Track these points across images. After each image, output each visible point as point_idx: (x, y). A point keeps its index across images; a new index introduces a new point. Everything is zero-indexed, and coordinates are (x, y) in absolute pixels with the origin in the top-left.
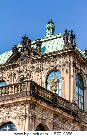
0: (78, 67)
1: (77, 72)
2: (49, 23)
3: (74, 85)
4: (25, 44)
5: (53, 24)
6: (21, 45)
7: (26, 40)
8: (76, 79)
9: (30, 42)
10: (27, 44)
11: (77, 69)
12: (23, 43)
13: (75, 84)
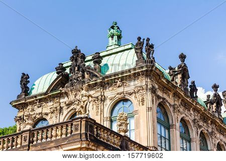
0: (160, 93)
1: (158, 102)
2: (113, 27)
3: (153, 122)
4: (76, 60)
5: (118, 28)
6: (70, 63)
7: (77, 55)
8: (157, 112)
9: (83, 57)
10: (79, 60)
11: (158, 97)
12: (72, 59)
13: (156, 121)
